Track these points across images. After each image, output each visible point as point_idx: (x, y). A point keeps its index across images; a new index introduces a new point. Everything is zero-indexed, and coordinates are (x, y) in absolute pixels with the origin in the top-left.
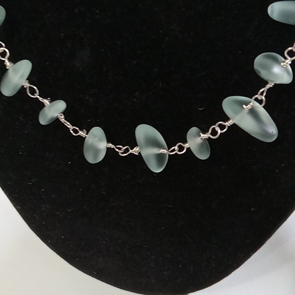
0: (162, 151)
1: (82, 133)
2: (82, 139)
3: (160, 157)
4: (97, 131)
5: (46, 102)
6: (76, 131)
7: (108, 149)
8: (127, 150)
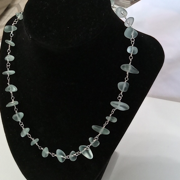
0: (64, 157)
1: (42, 149)
2: (42, 150)
3: (63, 159)
4: (46, 149)
5: (33, 139)
6: (40, 148)
7: (49, 154)
8: (54, 155)
